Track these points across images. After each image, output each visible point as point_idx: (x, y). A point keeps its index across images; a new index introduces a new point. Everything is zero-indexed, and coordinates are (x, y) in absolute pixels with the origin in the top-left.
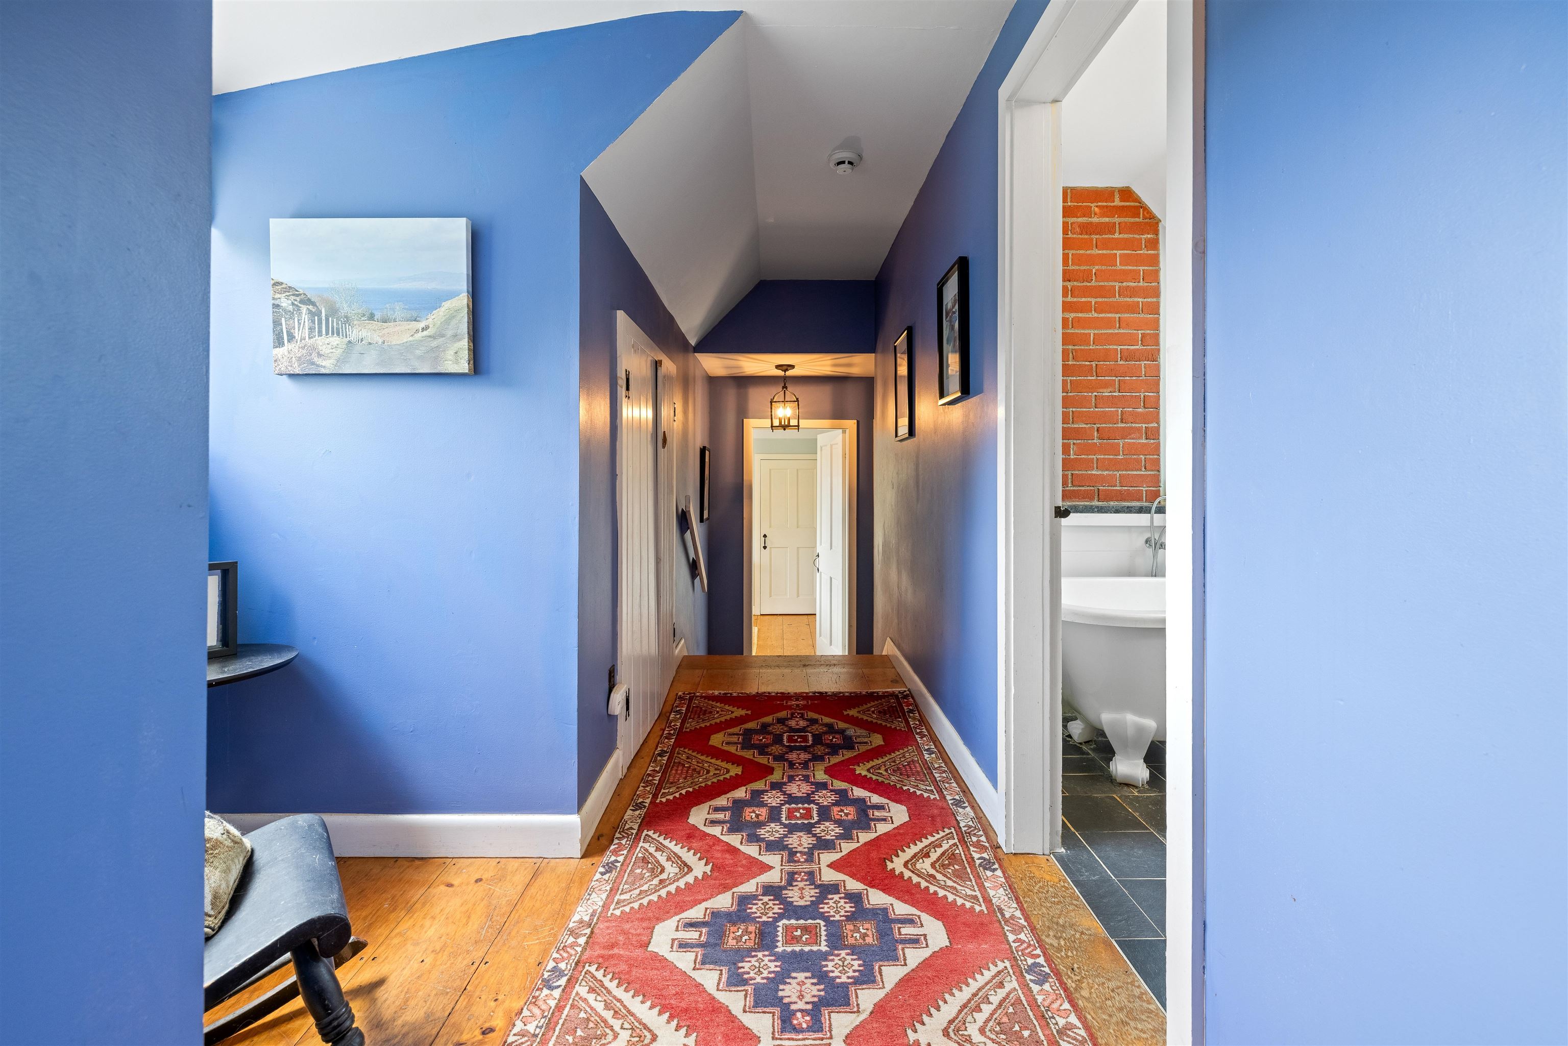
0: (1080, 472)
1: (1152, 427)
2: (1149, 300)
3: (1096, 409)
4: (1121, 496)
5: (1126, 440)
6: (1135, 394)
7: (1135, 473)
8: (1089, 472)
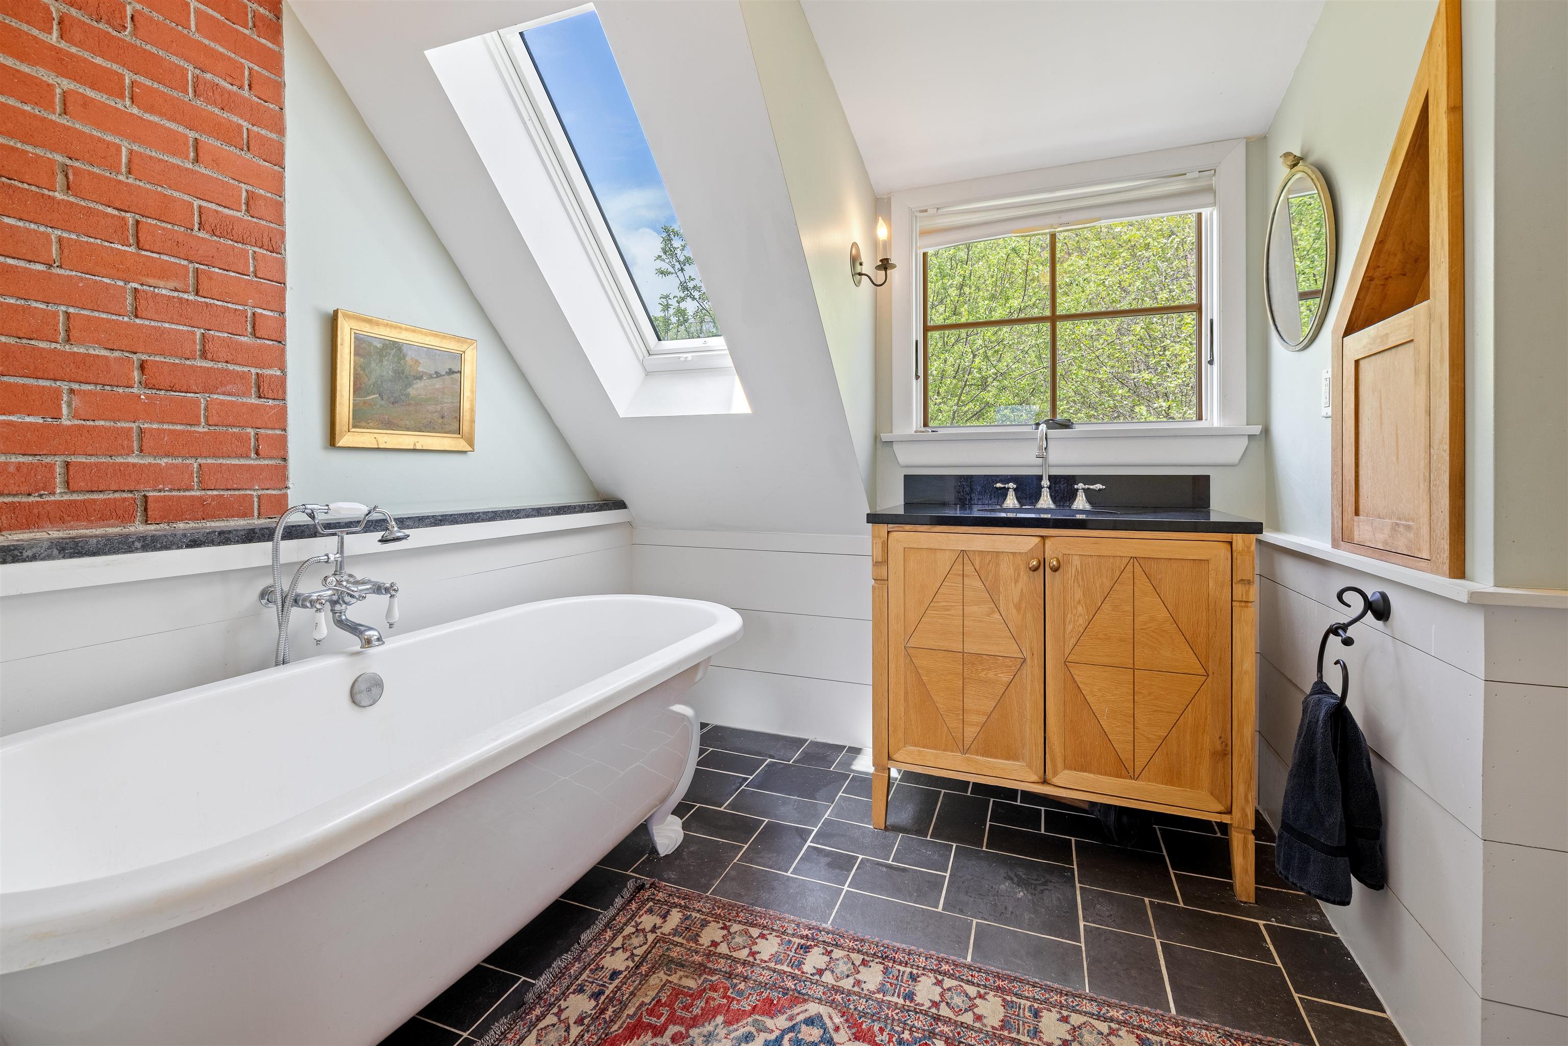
0: (93, 460)
1: (271, 376)
2: (263, 132)
3: (138, 321)
4: (202, 509)
5: (215, 396)
6: (234, 306)
7: (236, 462)
8: (120, 460)
